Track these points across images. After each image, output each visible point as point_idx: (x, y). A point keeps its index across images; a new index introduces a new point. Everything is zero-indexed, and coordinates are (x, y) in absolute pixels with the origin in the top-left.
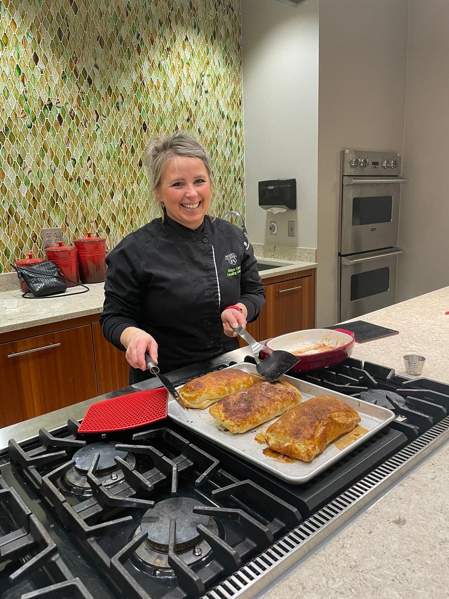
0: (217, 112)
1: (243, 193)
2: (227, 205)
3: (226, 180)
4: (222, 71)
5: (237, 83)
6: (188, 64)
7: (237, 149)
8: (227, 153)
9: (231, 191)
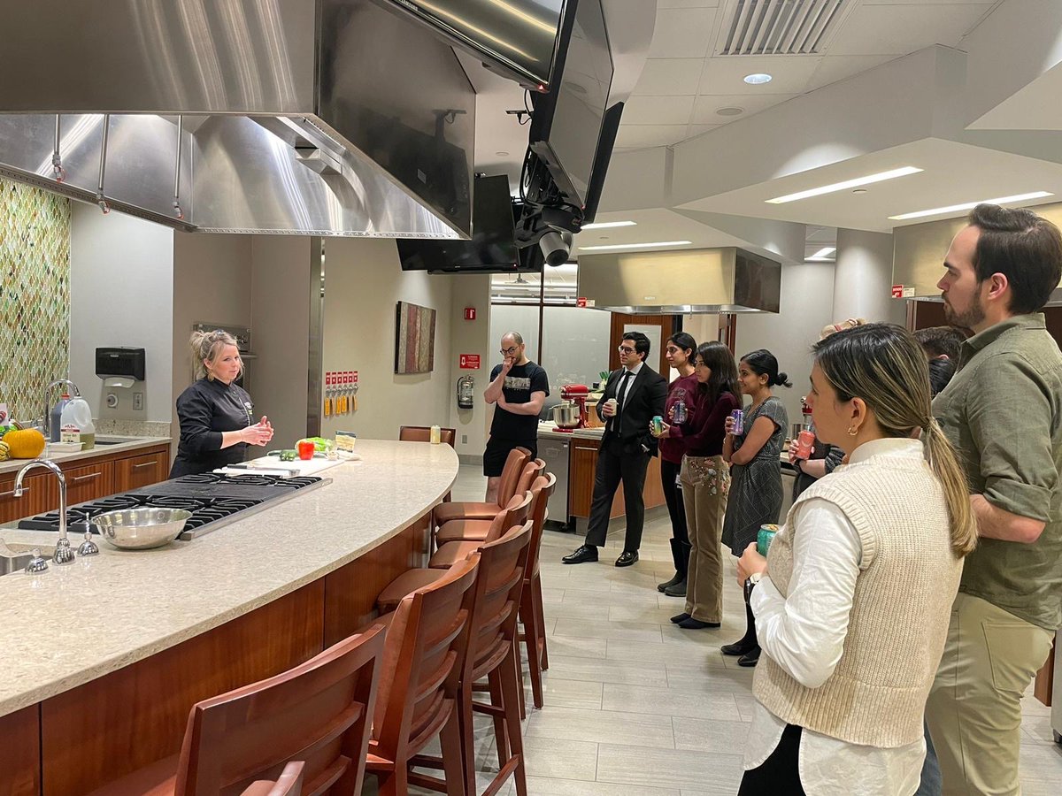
0: (42, 266)
1: (66, 358)
2: (48, 371)
3: (48, 342)
4: (49, 224)
5: (65, 237)
6: (14, 215)
7: (62, 308)
8: (51, 312)
9: (53, 355)
